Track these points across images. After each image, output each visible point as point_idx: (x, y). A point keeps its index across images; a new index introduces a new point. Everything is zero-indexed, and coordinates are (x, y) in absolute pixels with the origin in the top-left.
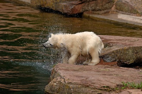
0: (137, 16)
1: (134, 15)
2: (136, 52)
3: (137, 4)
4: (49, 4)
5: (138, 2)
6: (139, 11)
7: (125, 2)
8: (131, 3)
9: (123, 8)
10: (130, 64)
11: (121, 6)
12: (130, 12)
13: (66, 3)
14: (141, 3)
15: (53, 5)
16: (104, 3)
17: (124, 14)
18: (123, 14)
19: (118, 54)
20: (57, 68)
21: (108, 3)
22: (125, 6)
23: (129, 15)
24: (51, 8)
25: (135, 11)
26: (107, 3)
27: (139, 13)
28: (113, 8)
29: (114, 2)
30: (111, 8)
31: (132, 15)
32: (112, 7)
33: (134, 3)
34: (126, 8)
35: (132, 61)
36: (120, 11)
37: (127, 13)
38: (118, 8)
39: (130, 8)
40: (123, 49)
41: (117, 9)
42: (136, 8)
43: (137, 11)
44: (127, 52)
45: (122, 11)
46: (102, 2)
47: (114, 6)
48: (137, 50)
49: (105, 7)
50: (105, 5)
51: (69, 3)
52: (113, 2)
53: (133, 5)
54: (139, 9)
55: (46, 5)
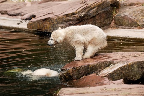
0: (138, 29)
1: (135, 28)
2: (141, 67)
3: (137, 16)
4: (46, 27)
5: (137, 14)
6: (139, 24)
7: (124, 16)
8: (130, 16)
9: (122, 22)
10: (137, 80)
11: (120, 21)
12: (131, 25)
13: (64, 24)
14: (140, 15)
15: (50, 27)
16: (102, 19)
17: (125, 28)
18: (123, 28)
19: (123, 71)
20: (62, 93)
21: (107, 19)
22: (125, 20)
23: (130, 28)
24: (48, 31)
25: (135, 24)
26: (105, 19)
27: (140, 25)
28: (112, 24)
29: (113, 18)
30: (110, 24)
31: (133, 29)
32: (111, 22)
33: (134, 16)
34: (126, 22)
35: (138, 77)
36: (120, 26)
37: (128, 27)
38: (118, 22)
39: (130, 22)
40: (127, 66)
41: (116, 24)
42: (136, 20)
43: (138, 24)
44: (132, 68)
45: (122, 25)
46: (101, 18)
47: (113, 21)
48: (142, 64)
49: (104, 23)
50: (103, 21)
51: (67, 23)
52: (111, 18)
53: (132, 18)
54: (140, 21)
55: (43, 28)
